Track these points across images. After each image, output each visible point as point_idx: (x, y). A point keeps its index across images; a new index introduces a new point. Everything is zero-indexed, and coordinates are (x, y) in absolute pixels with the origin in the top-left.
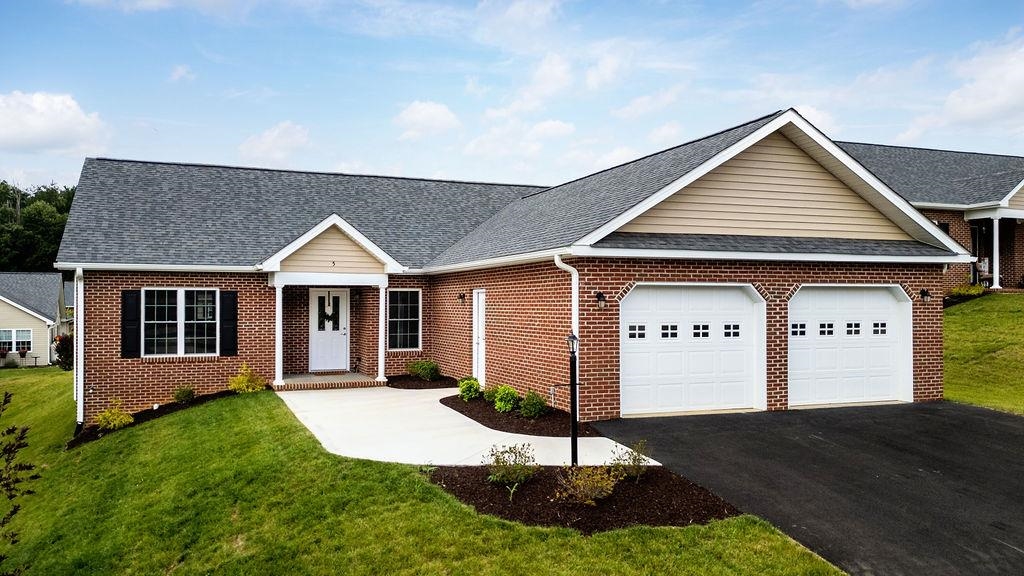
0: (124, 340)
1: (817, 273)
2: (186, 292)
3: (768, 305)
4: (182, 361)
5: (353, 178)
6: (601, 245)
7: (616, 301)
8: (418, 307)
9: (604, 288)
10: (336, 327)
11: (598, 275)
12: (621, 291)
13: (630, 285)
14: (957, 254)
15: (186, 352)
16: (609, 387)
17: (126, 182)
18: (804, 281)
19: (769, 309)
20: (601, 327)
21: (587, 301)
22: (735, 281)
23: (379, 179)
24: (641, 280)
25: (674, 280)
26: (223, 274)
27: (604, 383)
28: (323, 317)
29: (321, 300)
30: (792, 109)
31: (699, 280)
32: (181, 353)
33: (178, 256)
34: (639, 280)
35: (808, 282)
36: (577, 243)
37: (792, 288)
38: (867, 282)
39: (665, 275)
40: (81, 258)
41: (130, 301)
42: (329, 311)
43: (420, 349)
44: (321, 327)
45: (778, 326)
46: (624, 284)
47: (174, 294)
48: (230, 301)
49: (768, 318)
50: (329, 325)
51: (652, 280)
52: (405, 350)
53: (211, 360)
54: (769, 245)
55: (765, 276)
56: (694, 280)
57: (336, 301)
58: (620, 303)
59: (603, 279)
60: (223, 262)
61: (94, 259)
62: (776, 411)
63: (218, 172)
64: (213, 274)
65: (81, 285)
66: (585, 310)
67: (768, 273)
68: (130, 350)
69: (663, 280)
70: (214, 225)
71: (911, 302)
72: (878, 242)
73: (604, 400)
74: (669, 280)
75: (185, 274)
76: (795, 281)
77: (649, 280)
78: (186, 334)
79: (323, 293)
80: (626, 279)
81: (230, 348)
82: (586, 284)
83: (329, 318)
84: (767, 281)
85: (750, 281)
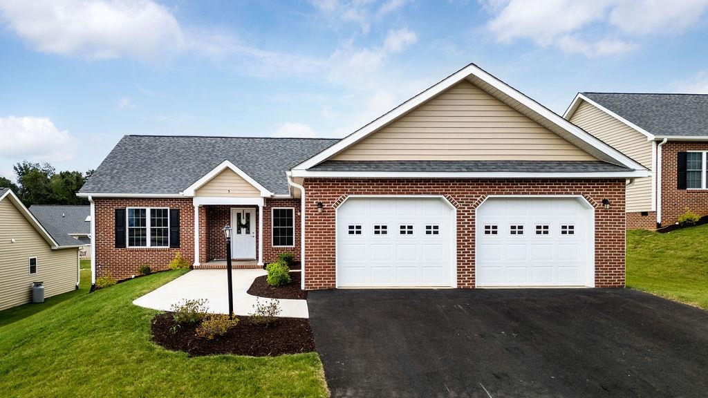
0: (116, 237)
1: (502, 187)
2: (151, 210)
3: (458, 211)
4: (149, 250)
5: (276, 140)
6: (314, 169)
7: (333, 208)
8: (292, 219)
9: (323, 199)
10: (248, 232)
11: (319, 190)
12: (336, 201)
13: (343, 197)
14: (634, 170)
15: (152, 245)
16: (326, 267)
17: (139, 148)
18: (490, 194)
19: (459, 214)
20: (321, 226)
21: (311, 208)
22: (429, 194)
23: (293, 140)
24: (352, 193)
25: (378, 194)
26: (171, 199)
27: (323, 264)
28: (240, 226)
29: (239, 215)
30: (472, 64)
31: (399, 194)
32: (148, 245)
33: (146, 188)
34: (350, 193)
35: (493, 194)
36: (296, 168)
37: (478, 199)
38: (549, 193)
39: (371, 190)
40: (93, 190)
41: (120, 215)
42: (243, 222)
43: (294, 246)
44: (239, 232)
45: (466, 227)
46: (339, 196)
47: (144, 211)
48: (176, 215)
49: (457, 220)
50: (243, 230)
51: (361, 194)
52: (284, 246)
53: (164, 250)
54: (454, 167)
55: (455, 190)
56: (395, 194)
57: (248, 215)
58: (336, 210)
59: (322, 193)
60: (169, 192)
61: (99, 191)
62: (464, 288)
63: (195, 140)
64: (165, 199)
65: (92, 206)
66: (308, 214)
67: (458, 187)
68: (120, 243)
69: (369, 194)
70: (176, 170)
71: (594, 209)
72: (560, 163)
73: (323, 276)
74: (374, 194)
75: (149, 199)
76: (482, 193)
77: (358, 193)
78: (152, 234)
79: (240, 210)
80: (340, 193)
81: (176, 243)
82: (310, 196)
83: (244, 226)
84: (456, 193)
85: (441, 194)
